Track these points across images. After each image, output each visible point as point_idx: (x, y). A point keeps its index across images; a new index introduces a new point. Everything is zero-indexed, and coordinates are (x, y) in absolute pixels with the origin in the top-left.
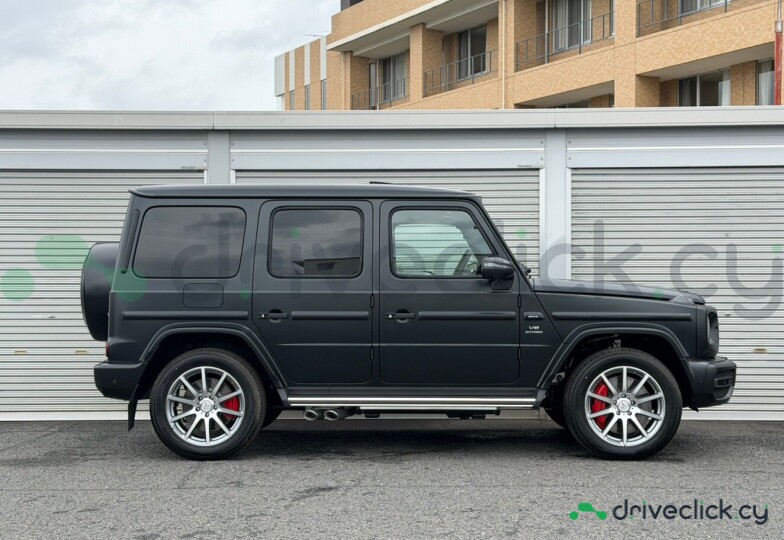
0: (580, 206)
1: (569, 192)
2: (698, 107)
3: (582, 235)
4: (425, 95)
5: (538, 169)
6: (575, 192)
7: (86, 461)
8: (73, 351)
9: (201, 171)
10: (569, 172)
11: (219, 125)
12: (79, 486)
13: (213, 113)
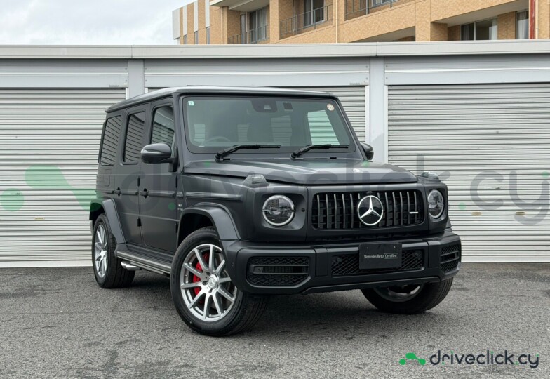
0: (394, 112)
1: (386, 102)
2: (475, 41)
3: (396, 133)
4: (281, 38)
5: (364, 86)
6: (391, 102)
7: (45, 294)
8: (33, 218)
9: (124, 89)
10: (386, 88)
11: (136, 56)
12: (41, 311)
13: (131, 47)
